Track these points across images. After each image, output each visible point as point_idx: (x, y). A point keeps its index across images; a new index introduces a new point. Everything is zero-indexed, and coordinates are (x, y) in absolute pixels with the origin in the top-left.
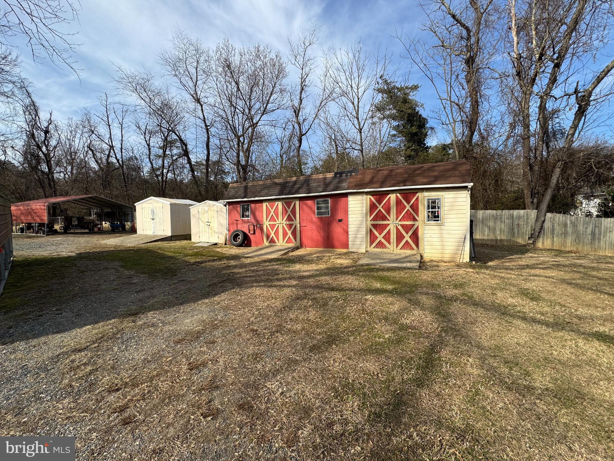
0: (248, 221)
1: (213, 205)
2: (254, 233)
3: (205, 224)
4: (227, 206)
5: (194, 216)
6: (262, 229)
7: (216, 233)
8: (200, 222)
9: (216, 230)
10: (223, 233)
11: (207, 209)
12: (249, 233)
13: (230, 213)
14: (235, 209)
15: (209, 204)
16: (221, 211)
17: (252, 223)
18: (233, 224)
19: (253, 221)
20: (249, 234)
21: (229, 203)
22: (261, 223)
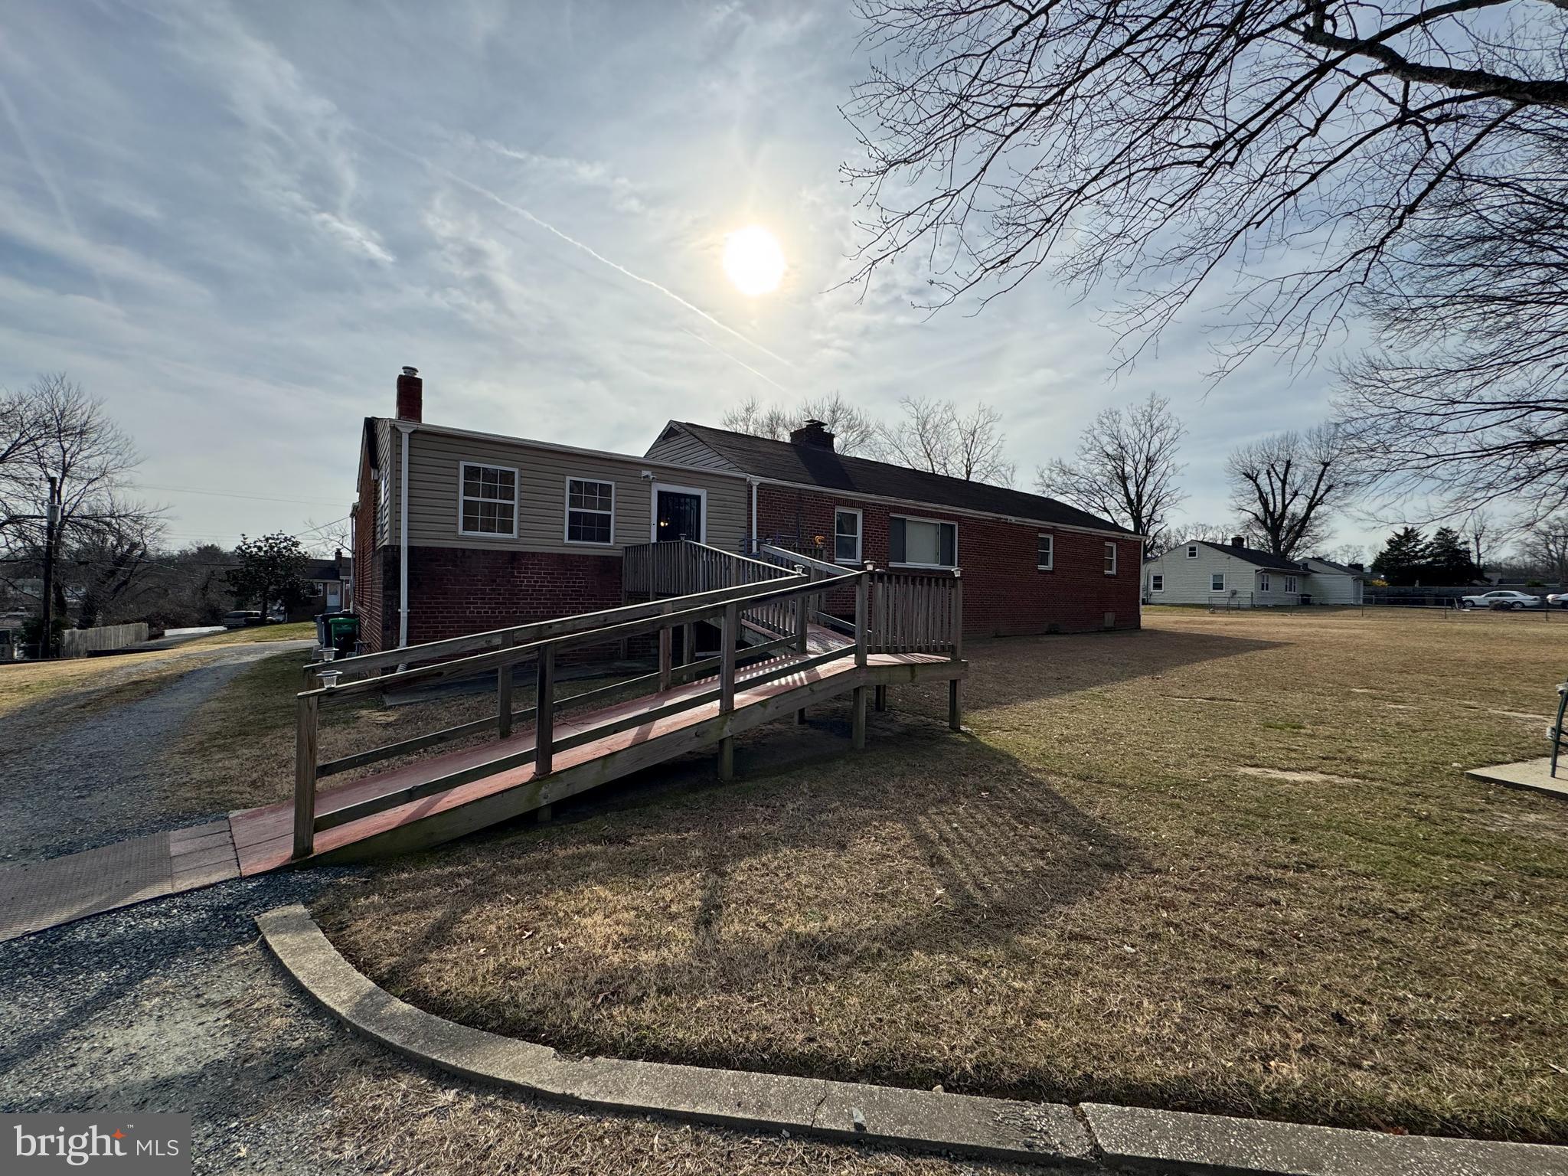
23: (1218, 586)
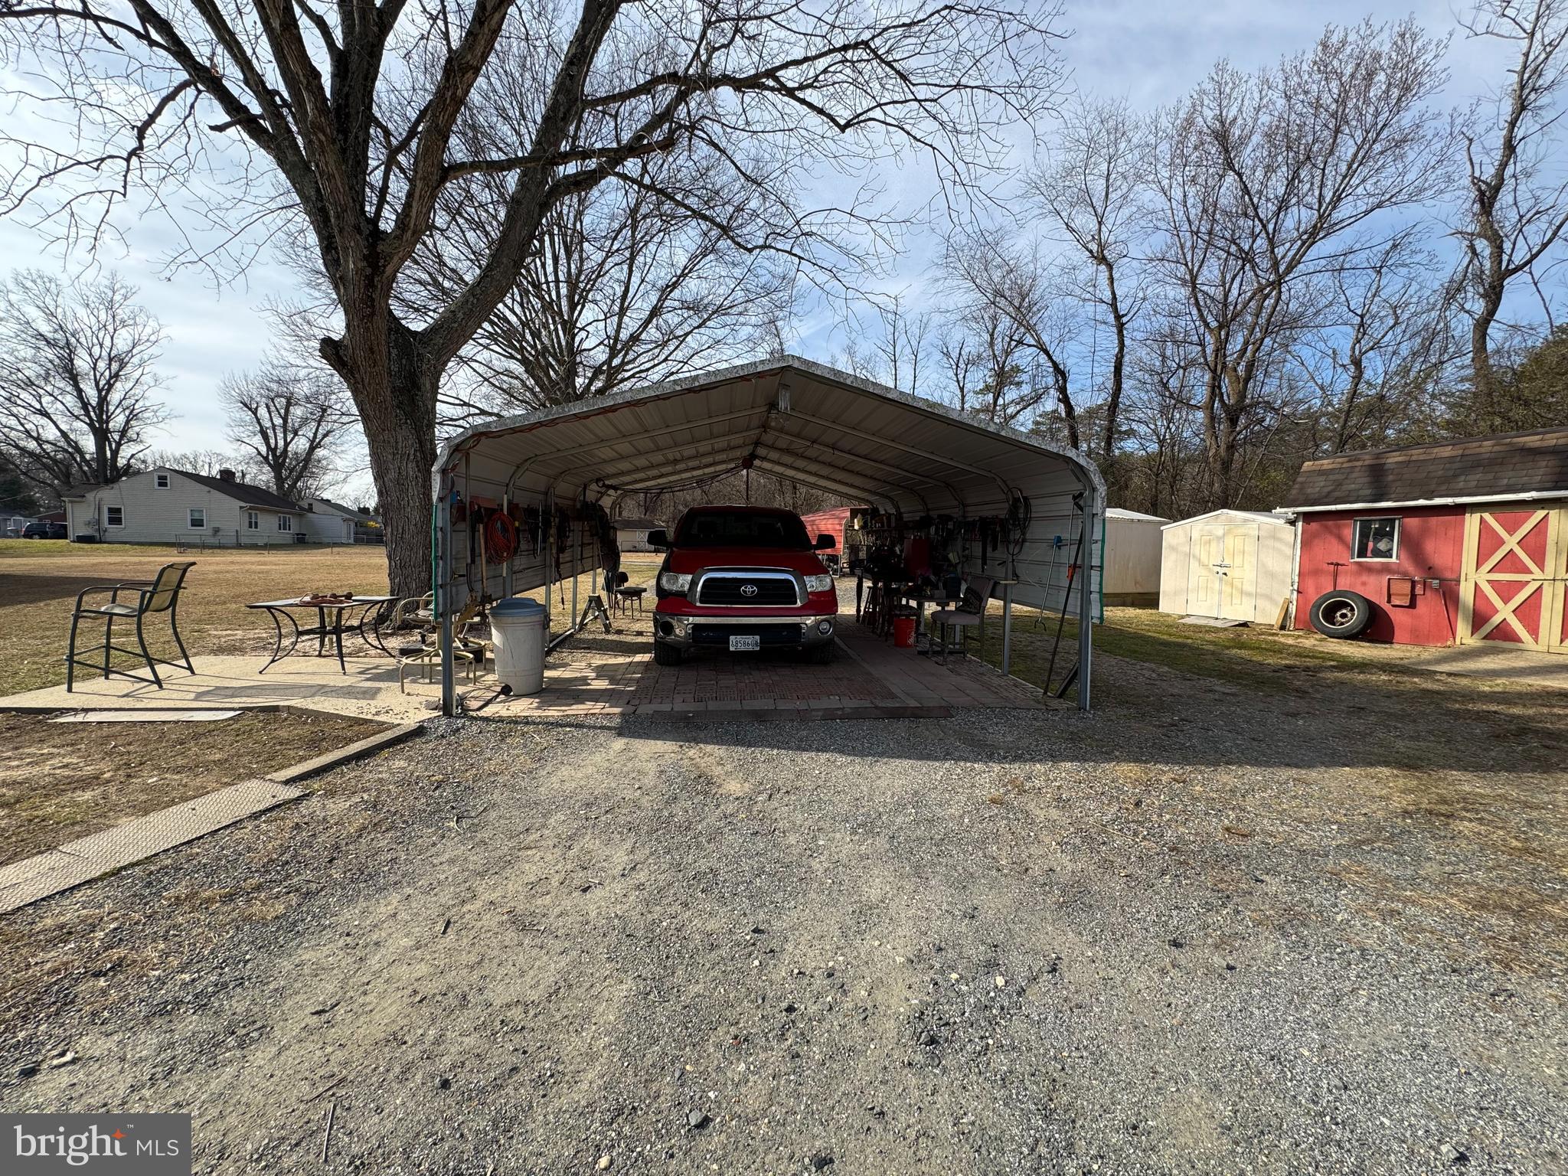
0: (1386, 569)
1: (1246, 521)
2: (1412, 605)
3: (1210, 570)
4: (1300, 524)
5: (1173, 548)
6: (1449, 595)
7: (1249, 594)
8: (1194, 564)
9: (1249, 587)
10: (1275, 596)
11: (1220, 532)
12: (1389, 601)
13: (1306, 543)
14: (1331, 533)
15: (1231, 520)
16: (1274, 538)
17: (1405, 574)
18: (1316, 572)
19: (1409, 567)
20: (1386, 607)
21: (1308, 517)
22: (1448, 575)
23: (197, 523)
